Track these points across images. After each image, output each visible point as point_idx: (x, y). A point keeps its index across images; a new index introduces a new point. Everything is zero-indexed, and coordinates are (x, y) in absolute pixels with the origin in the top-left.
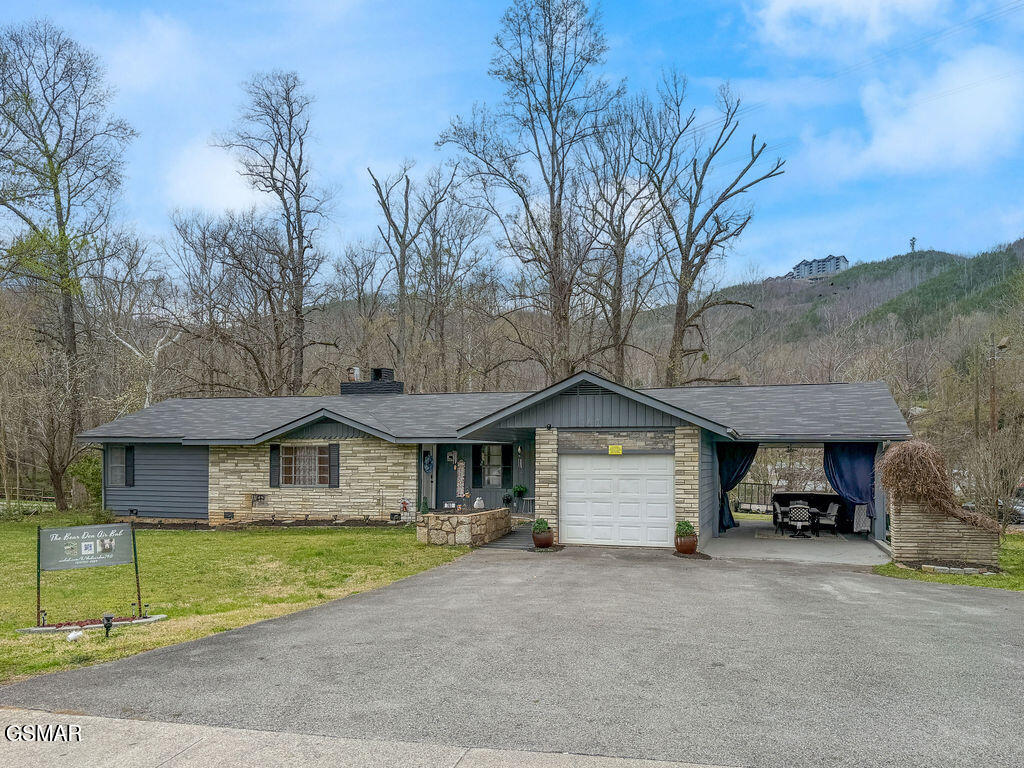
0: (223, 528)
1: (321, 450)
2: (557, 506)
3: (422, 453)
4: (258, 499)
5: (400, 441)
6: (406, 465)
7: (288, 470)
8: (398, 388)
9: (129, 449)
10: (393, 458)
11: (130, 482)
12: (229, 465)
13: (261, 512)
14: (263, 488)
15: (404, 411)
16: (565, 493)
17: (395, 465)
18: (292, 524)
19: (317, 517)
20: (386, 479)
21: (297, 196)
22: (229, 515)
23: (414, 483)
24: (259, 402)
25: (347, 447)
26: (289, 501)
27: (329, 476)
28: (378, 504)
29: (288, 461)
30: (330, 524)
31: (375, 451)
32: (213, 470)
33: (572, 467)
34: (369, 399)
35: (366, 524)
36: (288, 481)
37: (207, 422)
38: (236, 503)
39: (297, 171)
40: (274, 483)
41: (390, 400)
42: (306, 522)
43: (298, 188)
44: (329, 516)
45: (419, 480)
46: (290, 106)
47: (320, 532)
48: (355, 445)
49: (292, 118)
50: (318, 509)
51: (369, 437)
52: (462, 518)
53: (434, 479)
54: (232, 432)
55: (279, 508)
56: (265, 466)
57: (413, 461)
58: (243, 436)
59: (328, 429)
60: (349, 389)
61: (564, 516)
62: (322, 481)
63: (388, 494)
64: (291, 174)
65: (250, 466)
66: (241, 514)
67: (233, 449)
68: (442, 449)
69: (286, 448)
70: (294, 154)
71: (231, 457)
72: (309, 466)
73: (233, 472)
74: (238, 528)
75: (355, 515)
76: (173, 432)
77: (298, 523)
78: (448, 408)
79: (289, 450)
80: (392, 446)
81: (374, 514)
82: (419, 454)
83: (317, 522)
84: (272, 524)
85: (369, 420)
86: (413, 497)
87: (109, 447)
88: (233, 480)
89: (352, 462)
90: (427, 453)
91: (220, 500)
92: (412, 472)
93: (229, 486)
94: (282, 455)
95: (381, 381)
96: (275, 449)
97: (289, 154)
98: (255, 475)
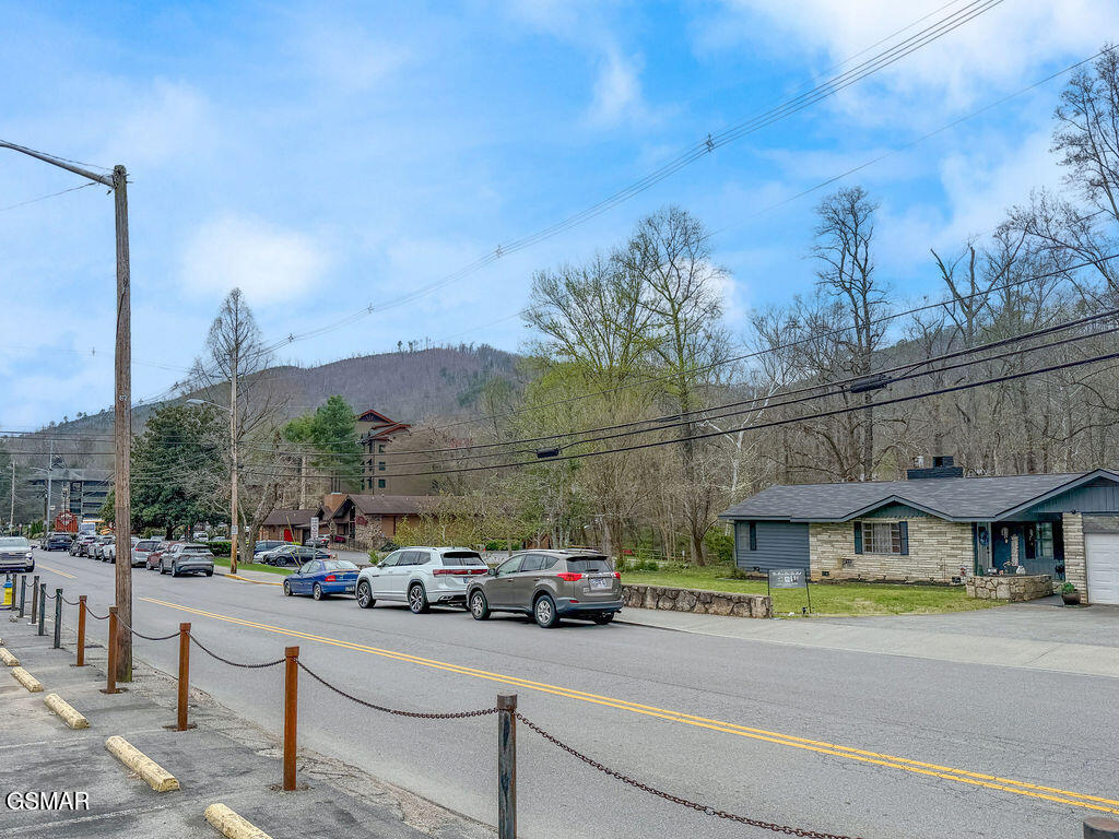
0: (822, 582)
1: (893, 525)
2: (1086, 573)
3: (977, 530)
4: (847, 562)
5: (956, 520)
6: (963, 539)
7: (868, 541)
8: (958, 473)
9: (752, 524)
10: (951, 534)
11: (753, 547)
12: (825, 537)
13: (848, 572)
14: (850, 554)
15: (962, 493)
16: (1091, 564)
17: (953, 538)
18: (874, 582)
19: (892, 578)
20: (947, 549)
21: (864, 293)
22: (825, 574)
23: (971, 553)
24: (842, 487)
25: (915, 525)
26: (871, 565)
27: (901, 546)
28: (941, 569)
29: (868, 534)
30: (903, 583)
31: (937, 528)
32: (811, 539)
33: (1096, 543)
34: (932, 483)
35: (932, 584)
36: (869, 549)
37: (805, 504)
38: (830, 565)
39: (863, 271)
40: (858, 551)
41: (948, 484)
42: (884, 581)
43: (864, 285)
44: (903, 577)
45: (975, 550)
46: (855, 215)
47: (895, 588)
48: (922, 522)
49: (857, 225)
50: (892, 571)
51: (931, 516)
52: (1001, 580)
53: (990, 550)
54: (824, 512)
55: (863, 570)
56: (851, 538)
57: (969, 535)
58: (833, 515)
59: (898, 510)
60: (914, 474)
61: (1091, 581)
62: (895, 550)
63: (949, 561)
64: (858, 275)
65: (839, 538)
66: (834, 574)
67: (827, 525)
68: (997, 527)
69: (866, 525)
70: (861, 256)
71: (826, 530)
72: (884, 538)
73: (826, 542)
74: (833, 583)
75: (922, 577)
76: (783, 512)
77: (878, 581)
78: (1002, 491)
79: (867, 526)
80: (949, 523)
81: (939, 577)
82: (974, 531)
83: (893, 582)
84: (859, 581)
85: (930, 503)
86: (970, 564)
87: (738, 523)
88: (827, 547)
89: (918, 536)
90: (982, 529)
91: (818, 562)
92: (969, 544)
93: (825, 552)
94: (864, 530)
95: (943, 467)
96: (857, 527)
97: (855, 258)
98: (844, 544)
